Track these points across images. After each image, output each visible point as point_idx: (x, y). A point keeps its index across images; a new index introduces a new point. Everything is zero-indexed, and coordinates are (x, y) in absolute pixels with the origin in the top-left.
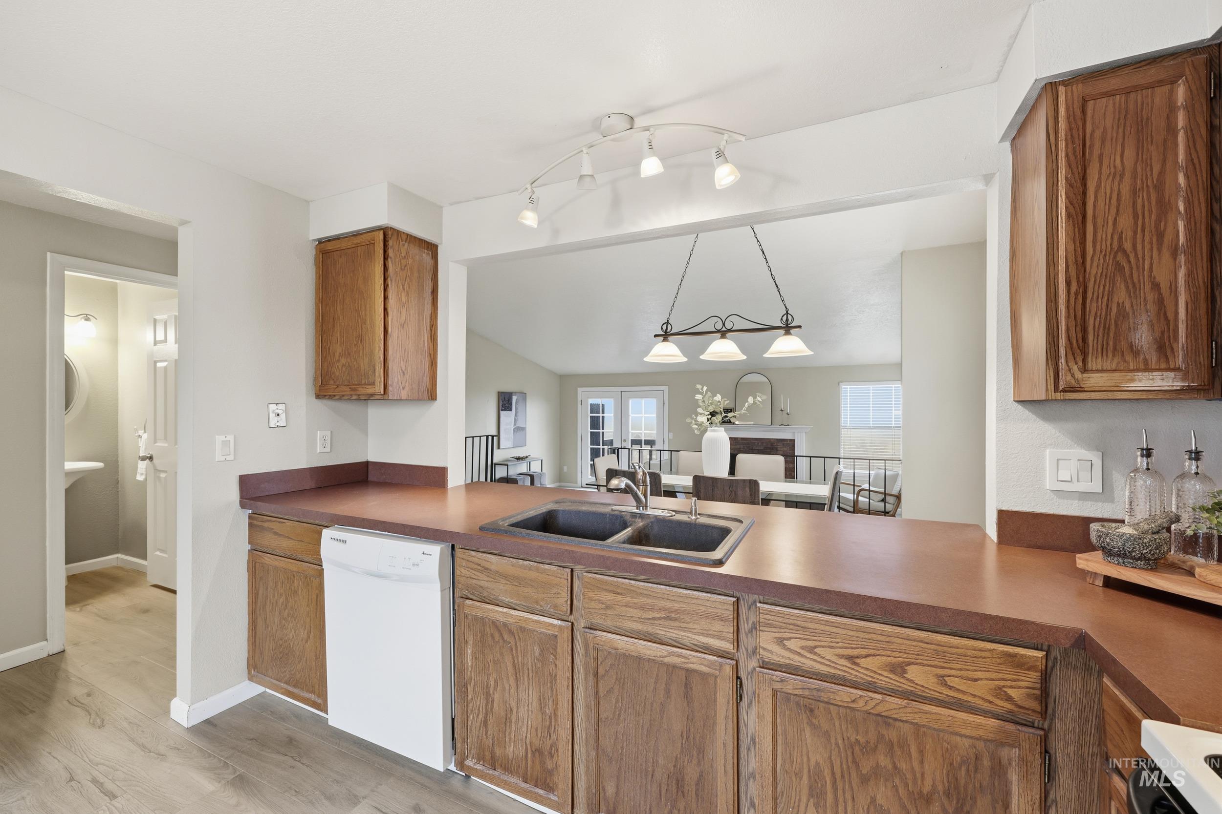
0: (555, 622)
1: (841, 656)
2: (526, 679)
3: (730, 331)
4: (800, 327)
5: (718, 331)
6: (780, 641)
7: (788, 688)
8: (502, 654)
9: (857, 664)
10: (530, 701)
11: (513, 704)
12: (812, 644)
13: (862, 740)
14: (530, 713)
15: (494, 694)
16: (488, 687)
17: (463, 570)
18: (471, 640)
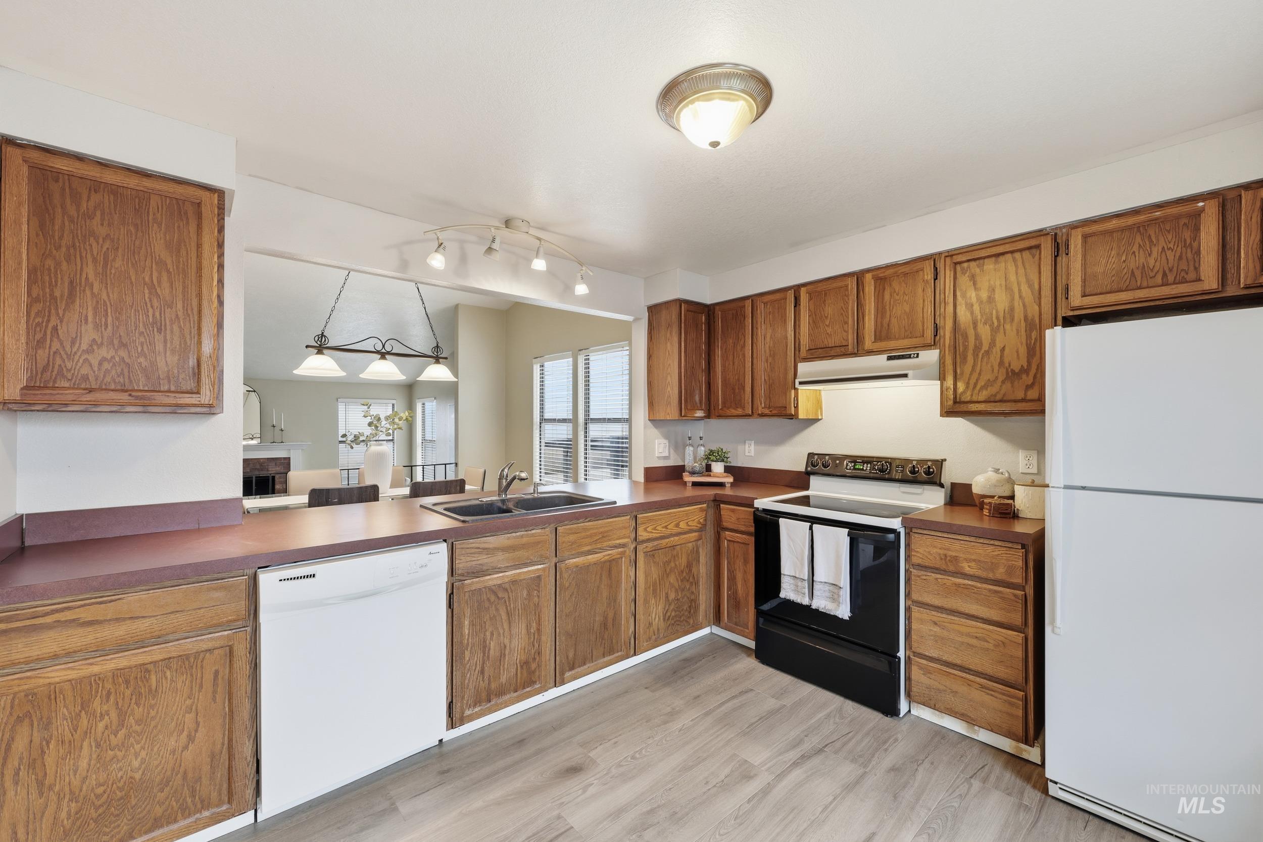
0: (540, 567)
1: (663, 527)
2: (517, 617)
3: (389, 353)
4: (447, 358)
5: (377, 352)
6: (645, 529)
7: (648, 549)
8: (497, 610)
9: (667, 528)
10: (520, 631)
11: (507, 641)
12: (655, 526)
13: (667, 560)
14: (520, 640)
15: (490, 643)
16: (485, 641)
17: (462, 558)
18: (468, 612)
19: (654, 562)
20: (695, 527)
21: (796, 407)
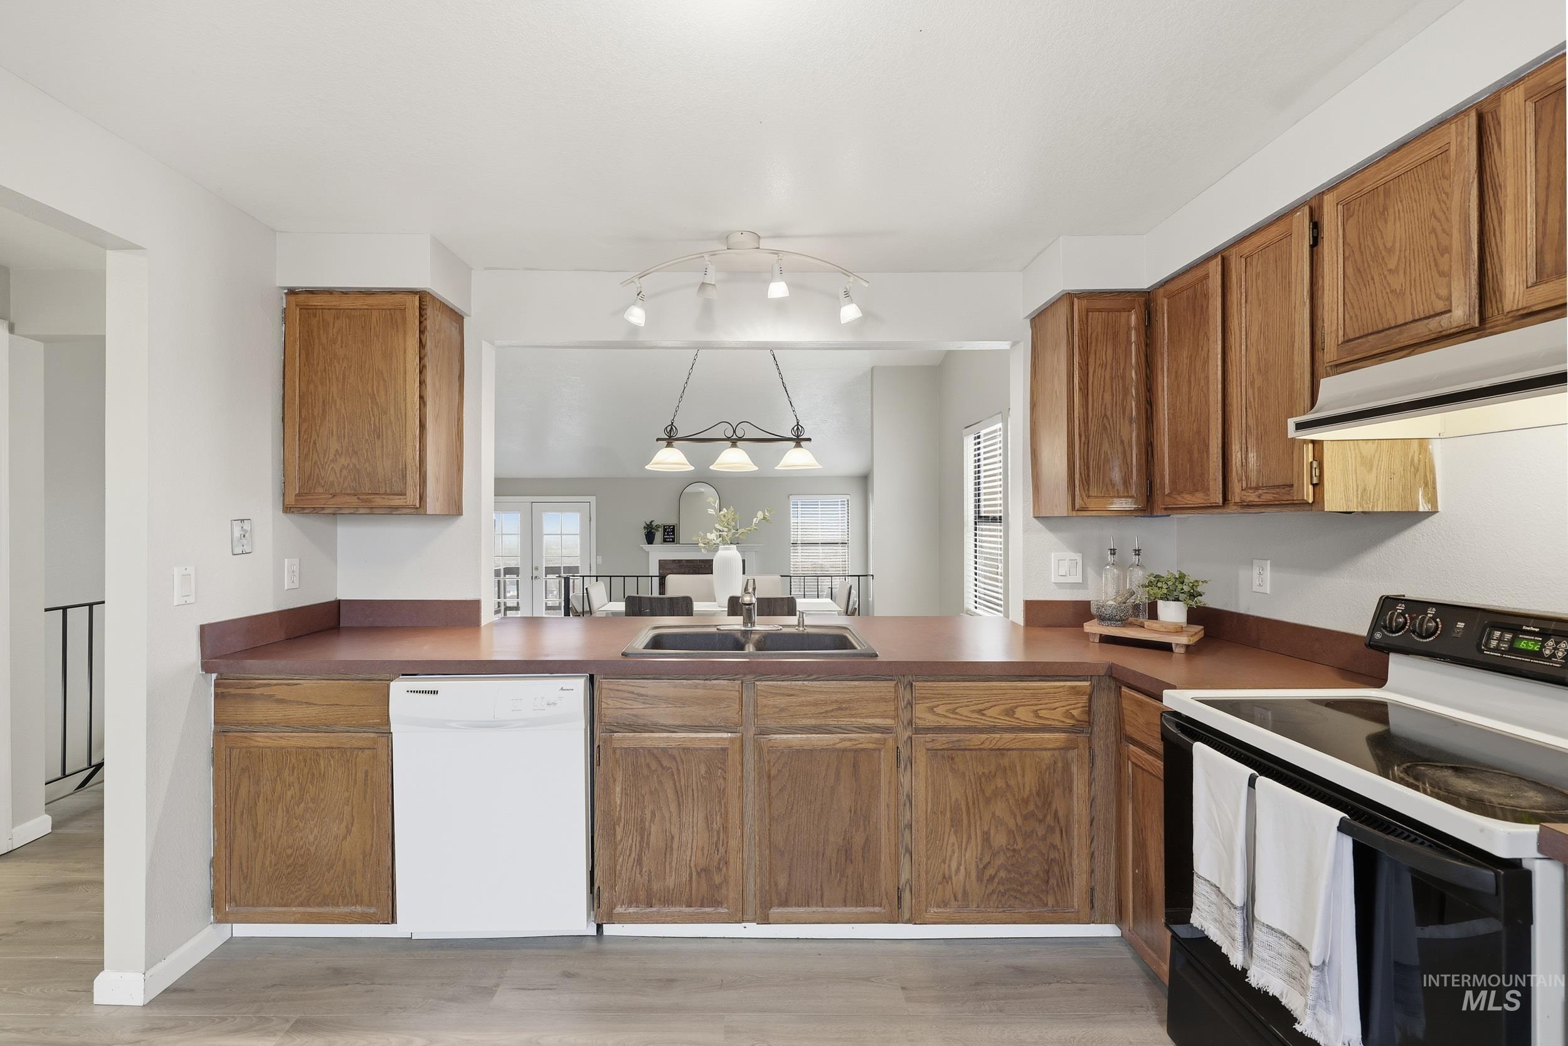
0: (725, 735)
1: (973, 711)
2: (690, 801)
3: (741, 439)
4: (809, 440)
5: (728, 439)
6: (931, 710)
7: (937, 746)
8: (660, 782)
9: (984, 715)
10: (695, 822)
11: (675, 831)
12: (954, 706)
13: (986, 771)
14: (695, 834)
15: (650, 826)
16: (643, 821)
17: (610, 702)
18: (620, 777)
19: (952, 770)
20: (1057, 723)
21: (1318, 486)
